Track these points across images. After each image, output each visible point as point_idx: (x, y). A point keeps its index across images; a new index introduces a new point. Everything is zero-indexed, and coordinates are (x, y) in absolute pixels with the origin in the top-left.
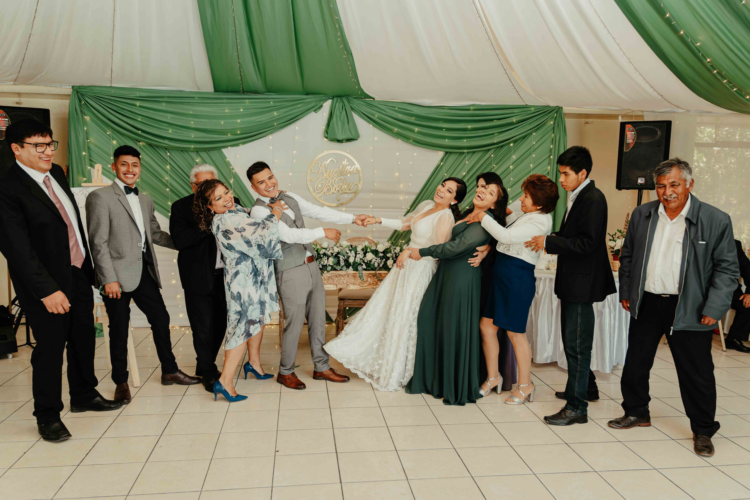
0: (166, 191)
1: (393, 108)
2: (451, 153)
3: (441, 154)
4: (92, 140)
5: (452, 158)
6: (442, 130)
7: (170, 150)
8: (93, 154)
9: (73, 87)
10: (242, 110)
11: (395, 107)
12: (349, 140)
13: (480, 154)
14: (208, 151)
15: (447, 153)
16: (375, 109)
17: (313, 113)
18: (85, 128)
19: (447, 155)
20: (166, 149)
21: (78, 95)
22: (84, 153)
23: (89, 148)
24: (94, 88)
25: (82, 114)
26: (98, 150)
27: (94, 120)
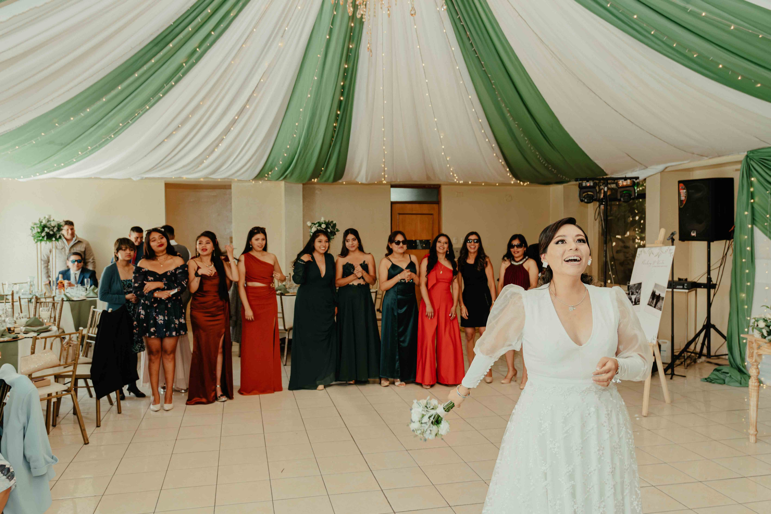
4: (757, 199)
8: (757, 214)
9: (748, 152)
18: (752, 189)
21: (747, 160)
22: (747, 213)
23: (753, 208)
24: (759, 151)
25: (749, 176)
26: (761, 210)
27: (759, 181)
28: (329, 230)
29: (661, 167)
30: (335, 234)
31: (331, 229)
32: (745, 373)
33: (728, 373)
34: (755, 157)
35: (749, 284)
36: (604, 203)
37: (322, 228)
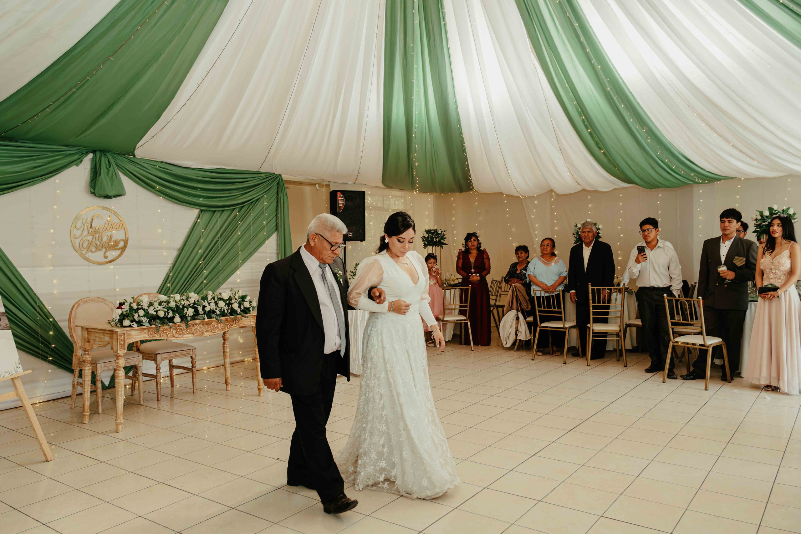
1: (155, 167)
2: (205, 210)
3: (195, 212)
5: (206, 216)
6: (197, 190)
11: (156, 166)
12: (115, 196)
13: (227, 213)
16: (137, 166)
19: (203, 212)
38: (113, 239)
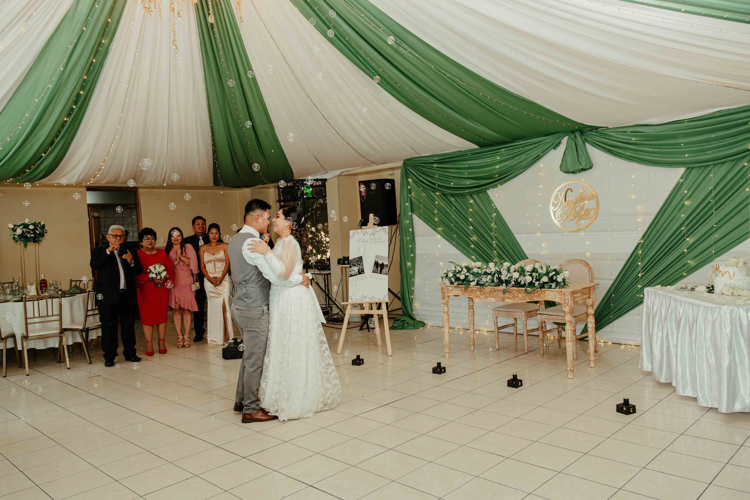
0: (451, 226)
2: (693, 168)
3: (681, 171)
4: (413, 194)
5: (694, 174)
6: (679, 146)
7: (454, 196)
8: (413, 204)
9: (404, 160)
10: (498, 158)
11: (627, 132)
12: (583, 170)
13: (730, 164)
14: (478, 193)
15: (688, 168)
17: (553, 150)
18: (409, 187)
19: (689, 170)
20: (451, 195)
21: (404, 166)
22: (407, 204)
23: (411, 200)
24: (413, 159)
25: (407, 178)
26: (416, 201)
27: (413, 181)
28: (38, 232)
29: (338, 172)
30: (44, 236)
31: (40, 230)
32: (415, 320)
33: (405, 321)
34: (410, 164)
35: (412, 255)
36: (301, 200)
37: (29, 229)
38: (585, 208)
